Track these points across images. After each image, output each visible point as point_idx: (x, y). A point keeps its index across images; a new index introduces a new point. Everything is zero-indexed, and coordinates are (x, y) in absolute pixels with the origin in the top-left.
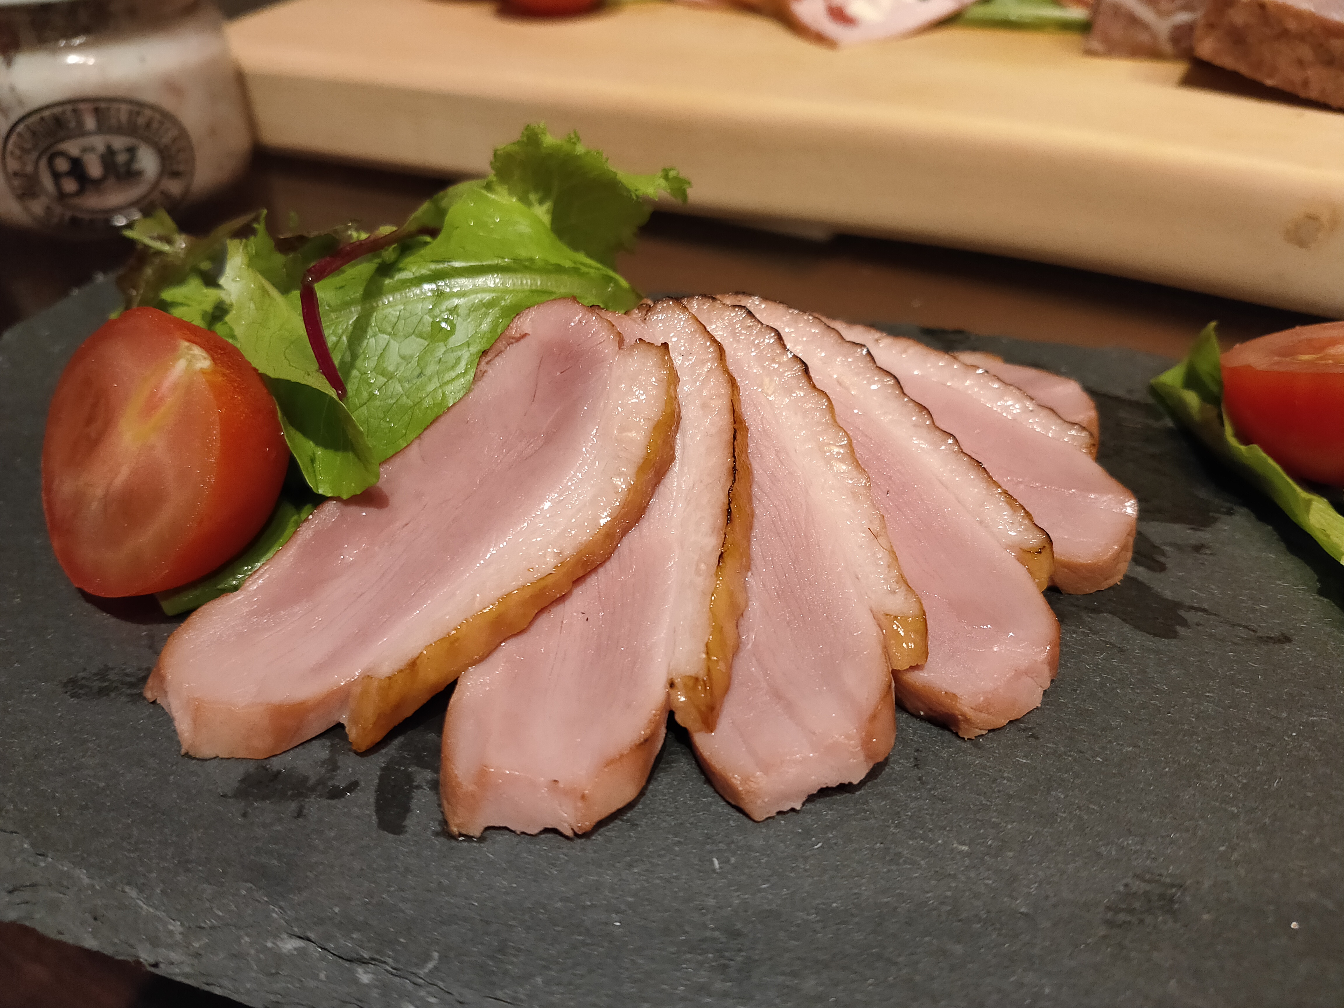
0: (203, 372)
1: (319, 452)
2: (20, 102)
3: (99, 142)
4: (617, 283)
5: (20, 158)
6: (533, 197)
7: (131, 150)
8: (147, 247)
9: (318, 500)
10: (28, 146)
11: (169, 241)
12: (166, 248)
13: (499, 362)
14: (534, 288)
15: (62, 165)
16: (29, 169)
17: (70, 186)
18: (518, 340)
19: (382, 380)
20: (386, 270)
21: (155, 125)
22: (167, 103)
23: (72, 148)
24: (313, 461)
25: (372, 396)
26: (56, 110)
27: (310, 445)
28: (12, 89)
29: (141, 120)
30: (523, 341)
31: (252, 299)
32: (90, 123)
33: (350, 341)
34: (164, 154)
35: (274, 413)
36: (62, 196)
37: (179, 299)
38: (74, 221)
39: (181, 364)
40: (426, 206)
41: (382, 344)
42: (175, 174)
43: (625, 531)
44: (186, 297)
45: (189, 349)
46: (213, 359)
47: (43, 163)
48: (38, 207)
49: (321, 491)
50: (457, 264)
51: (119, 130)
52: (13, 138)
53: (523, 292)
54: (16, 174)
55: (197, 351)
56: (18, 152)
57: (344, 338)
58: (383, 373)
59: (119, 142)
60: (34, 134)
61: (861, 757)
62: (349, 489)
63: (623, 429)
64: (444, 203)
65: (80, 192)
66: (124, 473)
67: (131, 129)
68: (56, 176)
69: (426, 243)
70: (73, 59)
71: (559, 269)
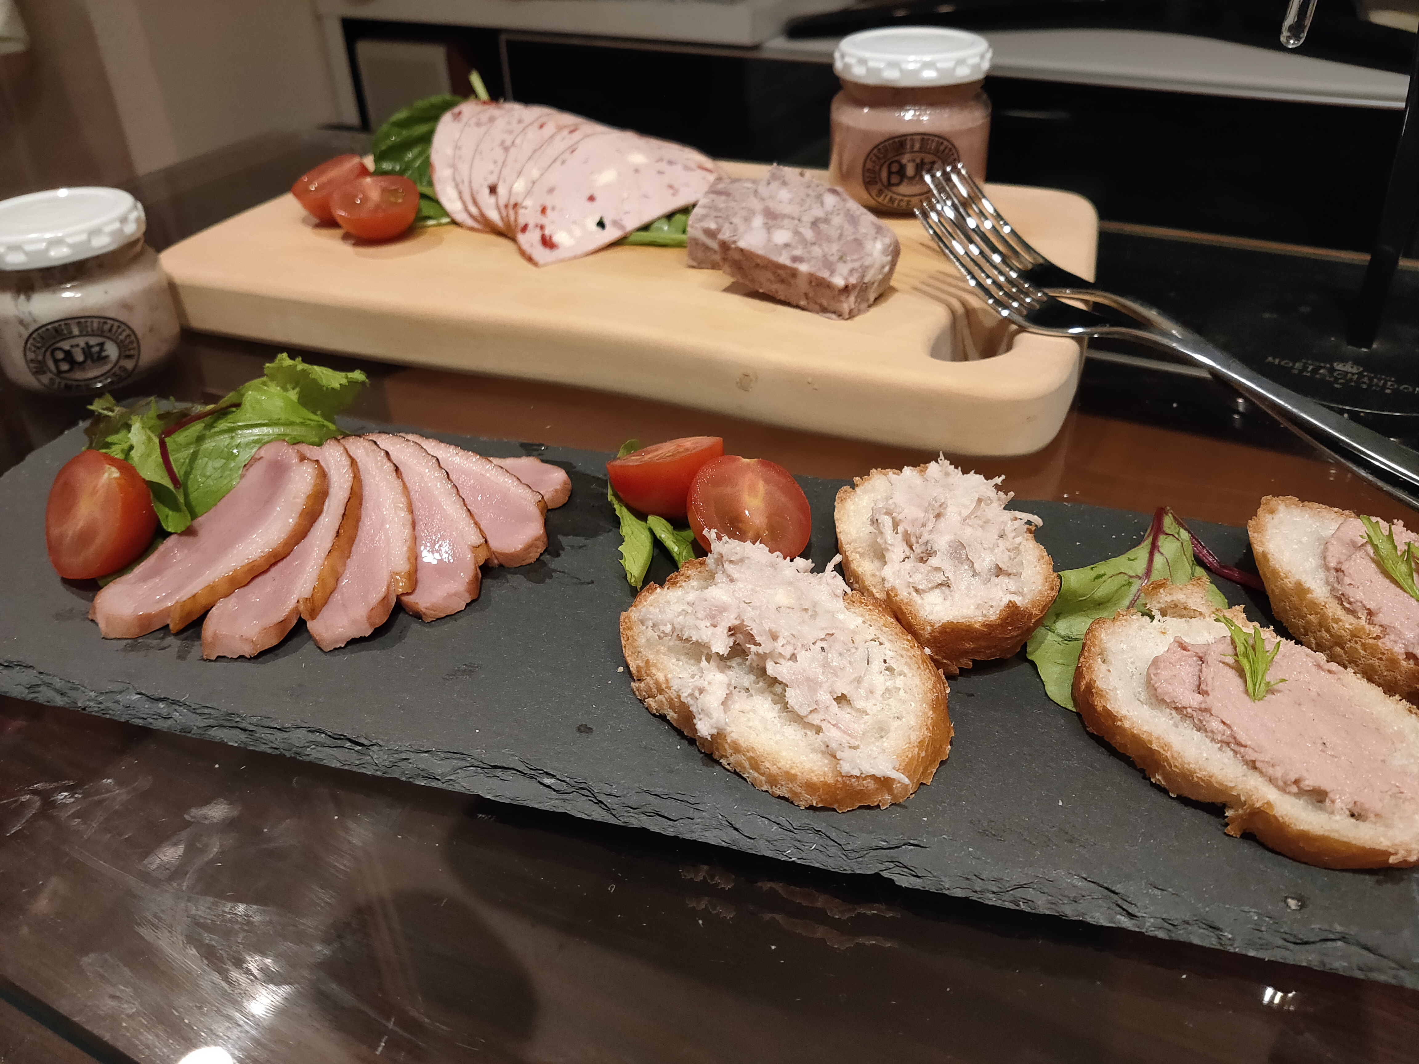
0: (115, 479)
1: (171, 513)
2: (35, 321)
3: (82, 342)
4: (327, 427)
5: (34, 352)
6: (289, 386)
7: (101, 345)
8: (100, 414)
9: (170, 534)
10: (39, 345)
11: (112, 411)
12: (110, 414)
13: (251, 470)
14: (280, 433)
15: (60, 355)
16: (40, 358)
17: (65, 367)
18: (259, 459)
19: (204, 479)
20: (210, 426)
21: (115, 329)
22: (123, 316)
23: (66, 345)
24: (167, 516)
25: (199, 487)
26: (56, 324)
27: (167, 510)
28: (30, 313)
29: (107, 327)
30: (261, 460)
31: (143, 444)
32: (76, 331)
33: (190, 462)
34: (121, 346)
35: (149, 496)
36: (60, 372)
37: (116, 441)
38: (68, 387)
39: (106, 475)
40: (231, 394)
41: (204, 462)
42: (129, 357)
43: (297, 543)
44: (119, 440)
45: (109, 468)
46: (121, 472)
47: (48, 354)
48: (45, 379)
49: (169, 530)
50: (240, 424)
51: (93, 335)
52: (31, 341)
53: (274, 435)
54: (32, 361)
55: (114, 469)
56: (33, 349)
57: (187, 460)
58: (204, 476)
59: (93, 341)
60: (42, 338)
61: (368, 625)
62: (181, 528)
63: (295, 498)
64: (243, 392)
65: (70, 370)
66: (81, 524)
67: (101, 333)
68: (56, 361)
69: (235, 412)
70: (67, 295)
71: (292, 424)
